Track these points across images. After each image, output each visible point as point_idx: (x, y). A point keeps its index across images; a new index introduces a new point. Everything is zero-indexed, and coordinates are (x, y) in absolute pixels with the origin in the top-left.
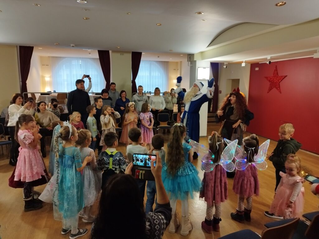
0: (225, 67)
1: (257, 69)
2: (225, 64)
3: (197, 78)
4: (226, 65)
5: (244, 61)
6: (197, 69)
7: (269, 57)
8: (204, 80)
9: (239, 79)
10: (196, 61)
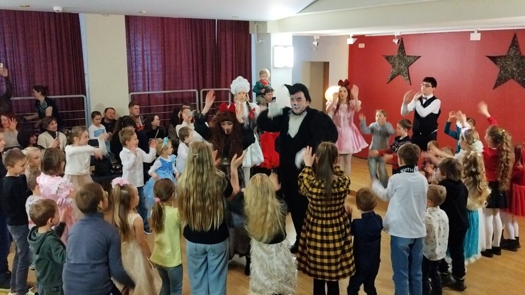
2: (315, 38)
3: (273, 65)
4: (317, 40)
5: (351, 35)
7: (397, 32)
8: (285, 68)
9: (328, 63)
10: (270, 34)
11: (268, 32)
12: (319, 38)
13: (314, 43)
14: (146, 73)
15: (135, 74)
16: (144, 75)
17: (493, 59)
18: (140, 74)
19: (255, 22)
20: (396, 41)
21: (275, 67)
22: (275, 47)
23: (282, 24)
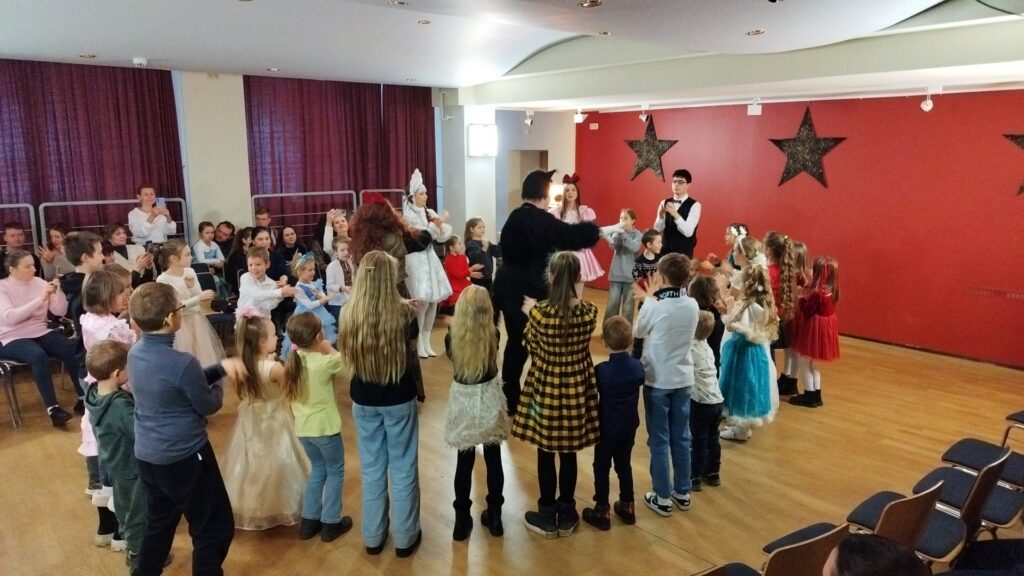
0: (528, 122)
1: (594, 126)
2: (528, 114)
3: (468, 152)
4: (530, 117)
5: (580, 110)
6: (468, 128)
7: (644, 104)
8: (486, 157)
9: (546, 152)
10: (462, 106)
11: (460, 103)
12: (533, 114)
13: (526, 121)
14: (277, 165)
15: (259, 167)
16: (274, 169)
17: (778, 143)
18: (269, 166)
19: (441, 89)
20: (643, 118)
21: (471, 154)
22: (471, 127)
23: (480, 92)
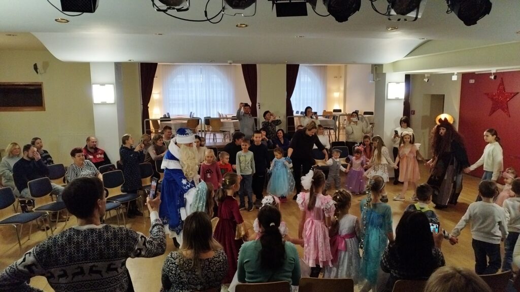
1: (472, 81)
2: (426, 76)
5: (456, 73)
6: (387, 85)
7: (493, 70)
8: (397, 99)
9: (444, 95)
10: (385, 74)
11: (384, 72)
12: (429, 75)
13: (425, 80)
19: (375, 65)
20: (492, 78)
21: (389, 98)
